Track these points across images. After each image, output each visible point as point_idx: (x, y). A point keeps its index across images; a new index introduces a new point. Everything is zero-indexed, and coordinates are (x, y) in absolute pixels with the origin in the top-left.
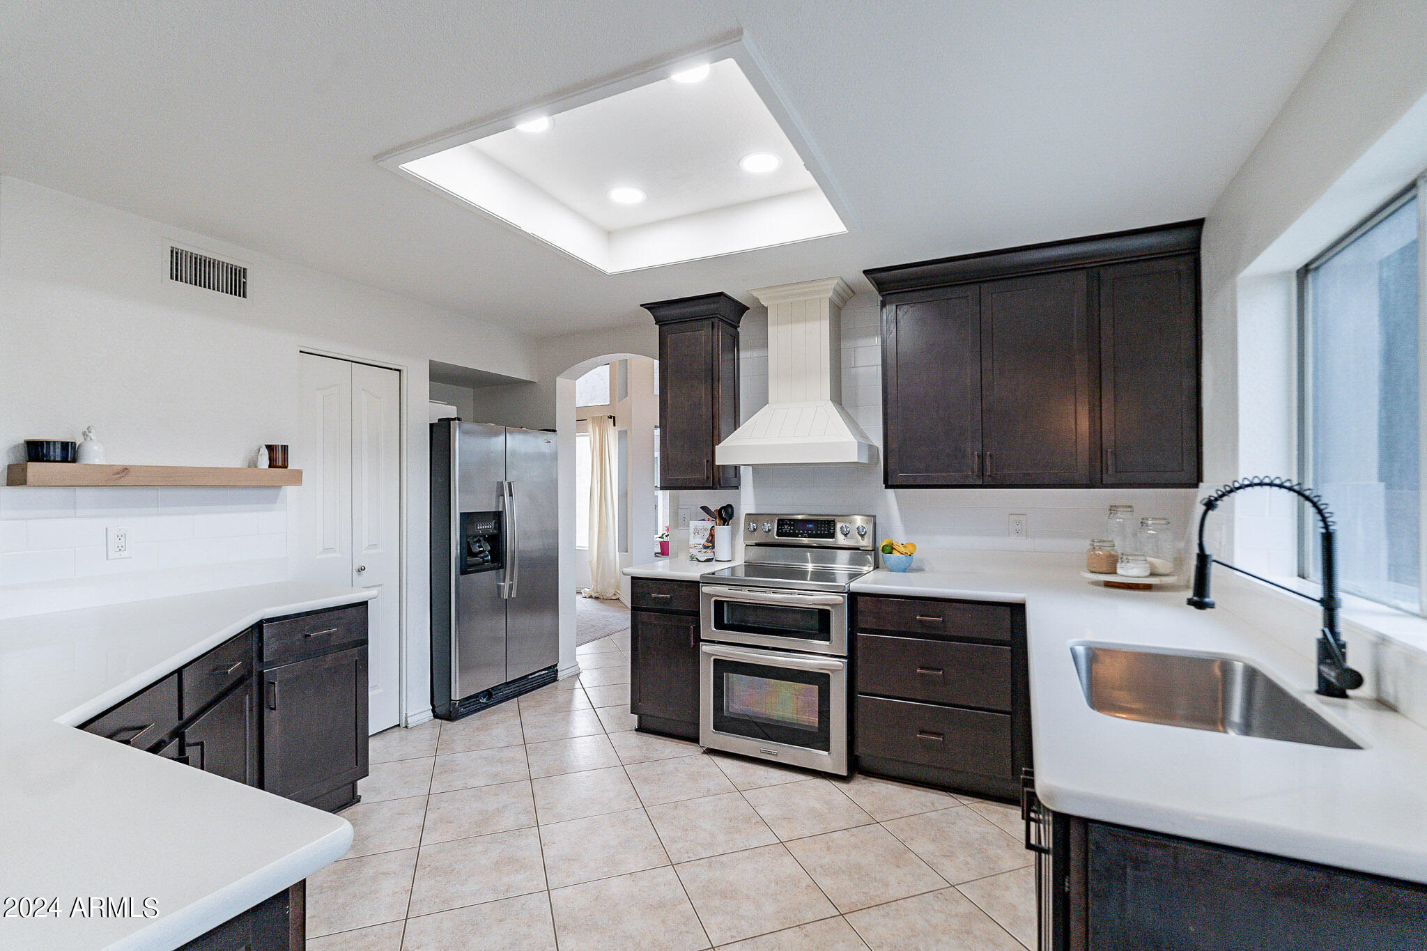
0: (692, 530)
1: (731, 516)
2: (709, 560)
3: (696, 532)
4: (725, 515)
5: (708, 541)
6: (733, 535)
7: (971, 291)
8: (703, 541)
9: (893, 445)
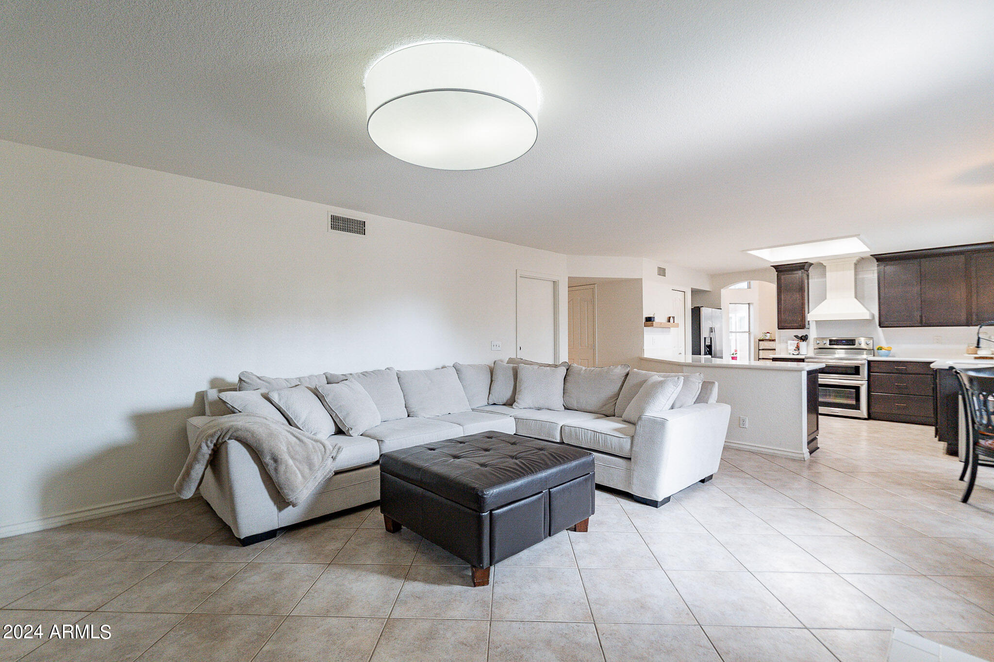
0: (789, 344)
1: (807, 339)
2: (798, 354)
3: (791, 344)
4: (804, 338)
5: (796, 348)
6: (808, 345)
7: (916, 262)
8: (794, 348)
9: (883, 313)
